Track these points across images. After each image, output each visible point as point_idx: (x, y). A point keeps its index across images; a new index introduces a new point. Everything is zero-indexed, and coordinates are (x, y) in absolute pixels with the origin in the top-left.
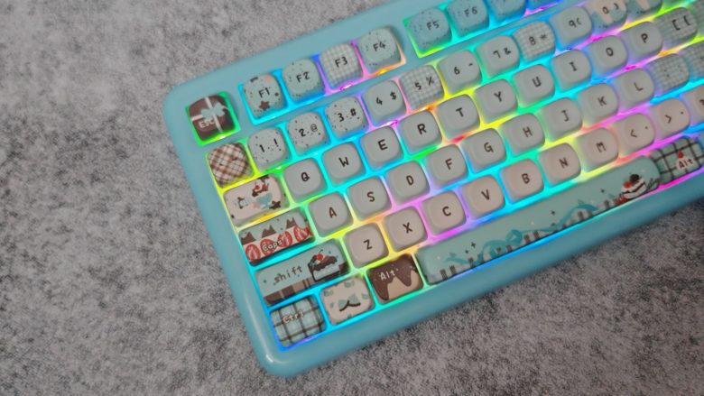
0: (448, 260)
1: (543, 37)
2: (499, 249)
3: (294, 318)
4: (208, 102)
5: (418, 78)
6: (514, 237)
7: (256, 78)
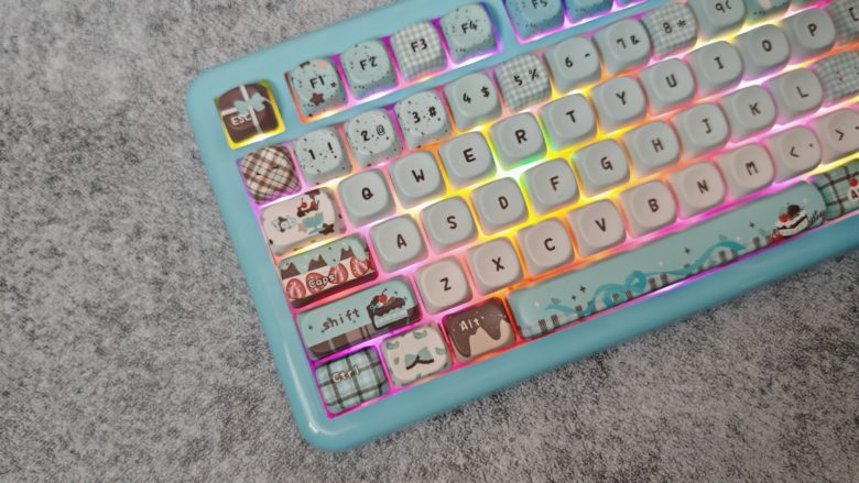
0: (550, 307)
1: (682, 24)
2: (616, 296)
3: (346, 375)
4: (244, 91)
5: (518, 70)
6: (636, 280)
7: (308, 63)
